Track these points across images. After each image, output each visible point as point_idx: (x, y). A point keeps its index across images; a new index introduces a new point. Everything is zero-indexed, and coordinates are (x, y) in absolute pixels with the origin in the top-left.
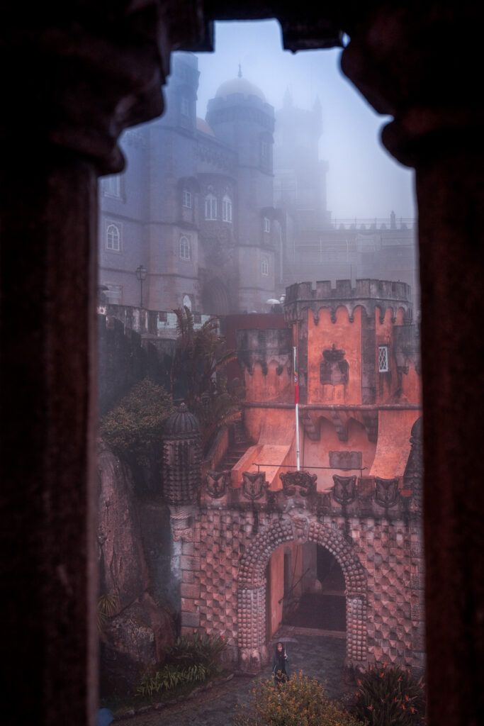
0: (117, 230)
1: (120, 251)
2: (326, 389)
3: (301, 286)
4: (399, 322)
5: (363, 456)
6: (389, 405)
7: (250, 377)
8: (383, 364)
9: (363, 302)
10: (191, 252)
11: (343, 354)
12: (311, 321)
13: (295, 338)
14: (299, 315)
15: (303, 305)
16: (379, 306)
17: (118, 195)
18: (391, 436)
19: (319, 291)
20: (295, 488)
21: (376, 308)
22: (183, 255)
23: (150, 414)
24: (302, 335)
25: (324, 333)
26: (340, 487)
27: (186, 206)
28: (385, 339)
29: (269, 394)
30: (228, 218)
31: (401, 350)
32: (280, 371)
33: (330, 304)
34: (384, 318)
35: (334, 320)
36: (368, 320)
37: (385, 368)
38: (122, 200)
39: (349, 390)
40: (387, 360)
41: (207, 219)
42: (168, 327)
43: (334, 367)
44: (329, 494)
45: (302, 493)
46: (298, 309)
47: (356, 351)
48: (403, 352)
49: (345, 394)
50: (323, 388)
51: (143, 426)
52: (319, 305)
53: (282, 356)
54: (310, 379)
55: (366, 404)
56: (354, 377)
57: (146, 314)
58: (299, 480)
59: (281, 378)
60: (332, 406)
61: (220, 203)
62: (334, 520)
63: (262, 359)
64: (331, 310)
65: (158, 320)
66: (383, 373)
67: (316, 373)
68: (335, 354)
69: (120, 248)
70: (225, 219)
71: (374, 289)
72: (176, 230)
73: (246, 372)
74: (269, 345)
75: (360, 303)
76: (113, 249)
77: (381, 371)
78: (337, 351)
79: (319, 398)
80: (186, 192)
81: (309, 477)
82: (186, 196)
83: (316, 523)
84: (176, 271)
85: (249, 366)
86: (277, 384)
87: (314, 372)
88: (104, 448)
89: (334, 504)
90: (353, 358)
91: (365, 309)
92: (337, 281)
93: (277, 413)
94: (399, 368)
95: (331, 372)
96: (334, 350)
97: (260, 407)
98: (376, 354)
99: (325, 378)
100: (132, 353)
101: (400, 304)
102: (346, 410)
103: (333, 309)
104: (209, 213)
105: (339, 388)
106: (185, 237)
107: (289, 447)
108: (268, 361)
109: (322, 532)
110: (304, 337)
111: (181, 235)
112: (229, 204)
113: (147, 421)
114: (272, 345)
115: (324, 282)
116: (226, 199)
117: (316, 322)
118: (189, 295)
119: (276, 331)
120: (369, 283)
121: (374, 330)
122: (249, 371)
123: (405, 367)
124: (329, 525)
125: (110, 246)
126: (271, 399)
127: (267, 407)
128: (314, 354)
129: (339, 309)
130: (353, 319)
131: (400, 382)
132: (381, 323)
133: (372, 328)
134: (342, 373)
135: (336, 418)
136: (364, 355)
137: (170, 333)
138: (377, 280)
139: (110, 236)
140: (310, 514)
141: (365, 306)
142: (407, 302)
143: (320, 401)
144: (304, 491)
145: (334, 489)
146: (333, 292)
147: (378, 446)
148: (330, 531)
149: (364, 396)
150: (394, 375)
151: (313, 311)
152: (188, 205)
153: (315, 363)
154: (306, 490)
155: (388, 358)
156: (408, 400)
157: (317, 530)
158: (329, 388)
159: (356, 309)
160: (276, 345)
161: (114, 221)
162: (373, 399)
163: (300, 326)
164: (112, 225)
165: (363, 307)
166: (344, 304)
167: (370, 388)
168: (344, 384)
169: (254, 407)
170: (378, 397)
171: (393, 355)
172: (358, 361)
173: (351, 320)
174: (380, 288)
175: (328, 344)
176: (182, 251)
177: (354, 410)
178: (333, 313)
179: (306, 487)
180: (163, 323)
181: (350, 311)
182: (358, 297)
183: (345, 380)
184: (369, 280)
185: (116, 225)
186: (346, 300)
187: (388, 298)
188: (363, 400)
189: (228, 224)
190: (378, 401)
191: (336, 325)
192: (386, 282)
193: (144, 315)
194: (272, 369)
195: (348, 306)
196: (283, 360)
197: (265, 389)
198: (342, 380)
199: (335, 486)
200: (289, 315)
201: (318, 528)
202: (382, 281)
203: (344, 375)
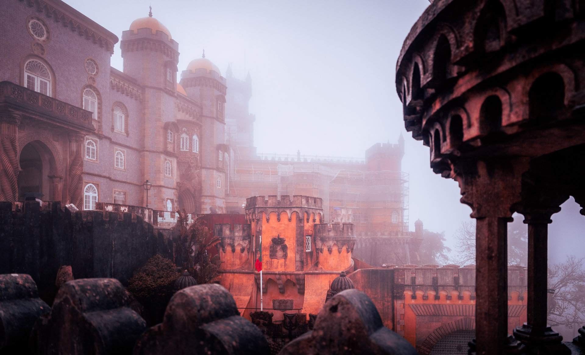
0: (123, 155)
1: (124, 169)
2: (273, 262)
3: (258, 198)
4: (317, 222)
5: (294, 302)
6: (311, 272)
7: (224, 254)
8: (308, 247)
9: (298, 209)
10: (172, 171)
11: (285, 241)
12: (264, 220)
13: (253, 230)
14: (257, 216)
15: (260, 210)
16: (307, 212)
17: (123, 131)
18: (312, 290)
19: (270, 201)
20: (259, 321)
21: (305, 213)
22: (166, 173)
23: (162, 277)
24: (258, 228)
25: (272, 227)
26: (288, 320)
27: (169, 141)
28: (310, 231)
29: (236, 265)
30: (196, 150)
31: (319, 239)
32: (243, 250)
33: (277, 210)
34: (309, 219)
35: (279, 220)
36: (300, 220)
37: (309, 249)
38: (125, 134)
39: (287, 262)
40: (310, 244)
41: (181, 150)
42: (164, 221)
43: (279, 248)
44: (281, 324)
45: (264, 324)
46: (256, 212)
47: (292, 239)
48: (321, 240)
49: (285, 265)
50: (271, 261)
51: (160, 285)
52: (270, 210)
53: (245, 241)
54: (263, 255)
55: (298, 270)
56: (291, 254)
57: (152, 212)
58: (262, 316)
59: (243, 255)
60: (277, 272)
61: (191, 139)
62: (283, 340)
63: (232, 243)
64: (277, 213)
65: (158, 216)
66: (308, 252)
67: (267, 252)
68: (279, 240)
69: (124, 167)
70: (194, 150)
71: (304, 201)
72: (162, 157)
73: (221, 250)
74: (236, 234)
75: (296, 210)
76: (119, 167)
77: (307, 251)
78: (281, 239)
79: (269, 267)
80: (169, 131)
81: (269, 314)
82: (170, 135)
83: (272, 342)
84: (162, 183)
85: (223, 247)
86: (241, 258)
87: (265, 251)
88: (133, 299)
89: (284, 330)
90: (290, 243)
91: (299, 214)
92: (282, 196)
93: (241, 276)
94: (317, 249)
95: (276, 251)
96: (279, 238)
97: (230, 272)
98: (305, 241)
99: (273, 255)
100: (148, 238)
101: (318, 211)
102: (286, 274)
103: (278, 213)
104: (183, 146)
105: (282, 261)
106: (168, 161)
107: (250, 297)
108: (236, 244)
109: (276, 347)
110: (259, 229)
111: (166, 160)
112: (196, 140)
113: (162, 282)
114: (238, 234)
115: (273, 196)
116: (195, 137)
117: (268, 220)
118: (170, 199)
119: (241, 226)
120: (302, 198)
121: (303, 227)
122: (223, 250)
123: (321, 249)
124: (280, 343)
125: (117, 165)
126: (237, 267)
127: (234, 273)
128: (265, 240)
129: (282, 213)
130: (291, 219)
131: (318, 258)
132: (308, 222)
133: (302, 225)
134: (284, 252)
135: (279, 279)
136: (297, 241)
137: (166, 225)
138: (306, 196)
139: (117, 159)
140: (268, 337)
141: (299, 212)
142: (323, 210)
143: (270, 269)
144: (265, 323)
145: (284, 321)
146: (279, 202)
147: (305, 296)
148: (281, 346)
149: (297, 266)
150: (315, 254)
151: (266, 213)
152: (171, 140)
153: (267, 246)
154: (266, 322)
155: (311, 243)
156: (323, 269)
157: (273, 346)
158: (275, 261)
159: (293, 214)
160: (241, 234)
161: (120, 149)
162: (302, 268)
163: (257, 223)
164: (119, 151)
165: (297, 212)
166: (285, 210)
167: (301, 261)
168: (285, 259)
169: (226, 272)
170: (305, 267)
171: (314, 241)
172: (294, 245)
173: (290, 220)
174: (307, 201)
175: (275, 234)
176: (166, 170)
177: (291, 274)
178: (279, 215)
179: (266, 321)
180: (162, 218)
181: (289, 215)
182: (294, 206)
183: (285, 256)
184: (301, 196)
185: (121, 151)
186: (287, 208)
187: (312, 207)
188: (296, 268)
189: (196, 153)
190: (305, 269)
191: (280, 222)
192: (311, 197)
193: (151, 213)
194: (238, 249)
195: (288, 211)
196: (245, 243)
197: (233, 261)
198: (283, 256)
199: (285, 319)
200: (249, 216)
201: (273, 345)
202: (308, 197)
203: (285, 253)
